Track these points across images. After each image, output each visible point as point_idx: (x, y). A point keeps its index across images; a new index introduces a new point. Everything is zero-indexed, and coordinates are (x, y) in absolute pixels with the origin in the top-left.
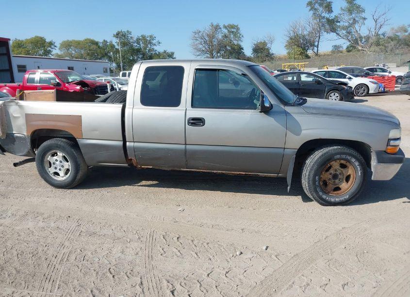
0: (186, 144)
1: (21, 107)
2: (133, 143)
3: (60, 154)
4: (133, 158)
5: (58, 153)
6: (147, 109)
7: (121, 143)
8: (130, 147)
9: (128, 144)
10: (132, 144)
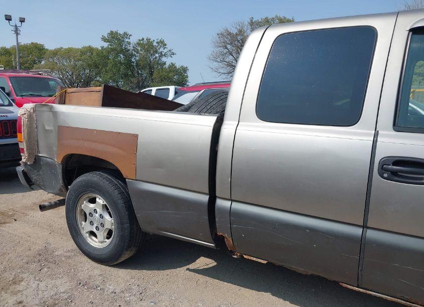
0: (365, 227)
1: (55, 114)
2: (229, 203)
3: (100, 201)
4: (226, 235)
5: (97, 199)
6: (269, 127)
7: (205, 198)
8: (223, 210)
9: (220, 203)
10: (227, 204)
